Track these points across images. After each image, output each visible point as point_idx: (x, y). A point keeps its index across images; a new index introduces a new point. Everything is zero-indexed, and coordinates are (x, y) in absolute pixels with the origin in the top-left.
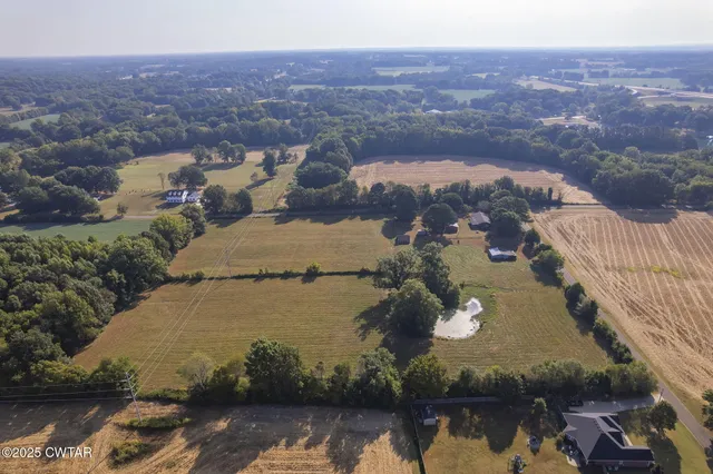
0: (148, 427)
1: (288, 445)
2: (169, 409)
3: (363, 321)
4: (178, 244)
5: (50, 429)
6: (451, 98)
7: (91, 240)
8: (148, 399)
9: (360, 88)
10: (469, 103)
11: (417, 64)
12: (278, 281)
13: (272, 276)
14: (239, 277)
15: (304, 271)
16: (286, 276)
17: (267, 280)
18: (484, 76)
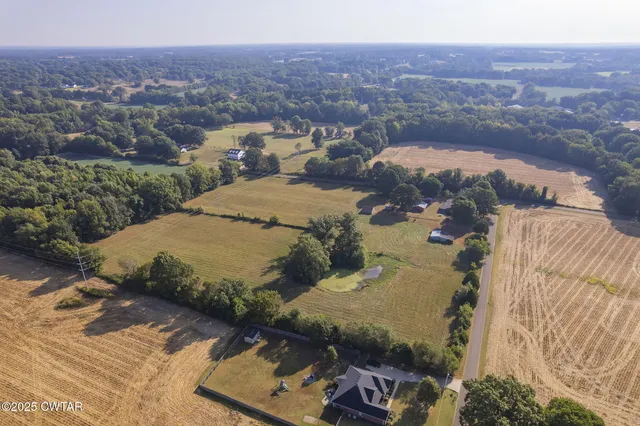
0: (88, 293)
1: (153, 326)
2: (110, 286)
3: (275, 264)
4: (204, 187)
5: (46, 280)
6: (543, 95)
7: (146, 174)
8: (103, 278)
9: (455, 80)
10: (558, 101)
11: (543, 60)
12: (247, 224)
13: (245, 219)
14: (224, 216)
15: (268, 220)
16: (256, 221)
17: (240, 222)
18: (607, 74)
